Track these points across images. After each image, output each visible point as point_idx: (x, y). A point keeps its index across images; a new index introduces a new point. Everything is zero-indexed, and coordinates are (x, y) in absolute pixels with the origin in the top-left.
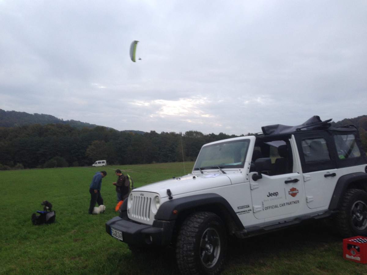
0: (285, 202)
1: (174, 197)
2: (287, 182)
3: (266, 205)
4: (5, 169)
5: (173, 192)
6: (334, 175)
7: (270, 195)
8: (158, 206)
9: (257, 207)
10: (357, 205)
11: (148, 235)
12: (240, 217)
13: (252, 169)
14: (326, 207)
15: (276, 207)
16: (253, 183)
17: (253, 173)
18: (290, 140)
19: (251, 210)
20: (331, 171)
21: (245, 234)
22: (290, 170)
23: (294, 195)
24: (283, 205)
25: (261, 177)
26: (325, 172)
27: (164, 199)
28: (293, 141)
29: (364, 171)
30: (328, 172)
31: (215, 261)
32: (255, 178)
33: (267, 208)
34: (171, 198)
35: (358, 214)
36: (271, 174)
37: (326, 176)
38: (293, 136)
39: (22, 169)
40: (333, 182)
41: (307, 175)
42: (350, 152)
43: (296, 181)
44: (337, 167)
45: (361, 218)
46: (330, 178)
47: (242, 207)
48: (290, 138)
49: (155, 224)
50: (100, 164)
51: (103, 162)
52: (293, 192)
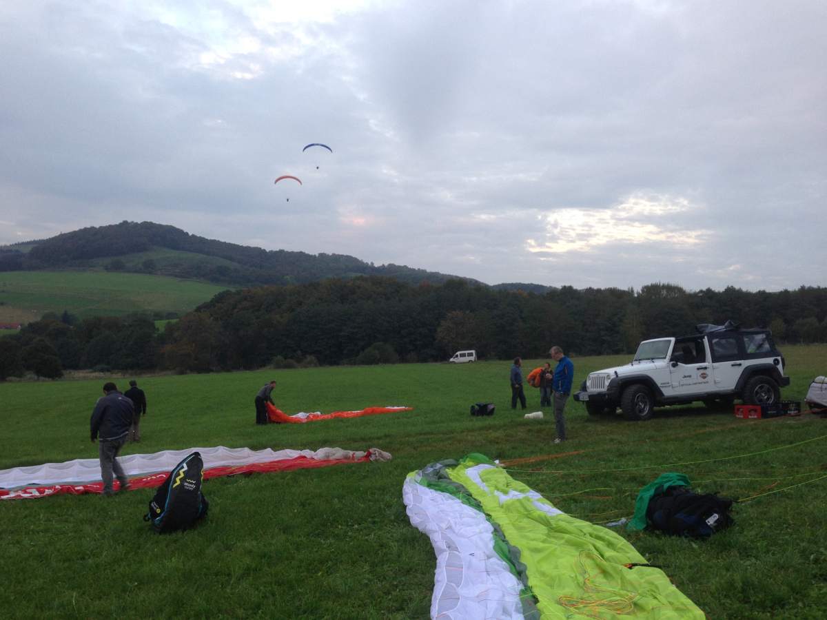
0: (697, 381)
1: (619, 376)
2: (698, 369)
3: (681, 383)
5: (618, 371)
6: (740, 365)
7: (685, 377)
8: (609, 381)
9: (675, 384)
10: (761, 388)
11: (604, 395)
12: (662, 389)
13: (671, 360)
14: (733, 388)
15: (690, 385)
16: (672, 369)
17: (672, 362)
18: (703, 339)
19: (670, 386)
20: (738, 362)
21: (665, 399)
22: (704, 360)
23: (704, 378)
24: (695, 384)
25: (677, 365)
26: (733, 362)
27: (613, 376)
28: (706, 341)
29: (772, 362)
30: (736, 363)
31: (645, 413)
32: (674, 365)
33: (683, 385)
34: (617, 376)
35: (763, 395)
36: (686, 364)
37: (733, 365)
38: (706, 337)
40: (740, 370)
41: (715, 364)
42: (760, 346)
43: (706, 368)
44: (745, 359)
45: (766, 397)
46: (736, 367)
47: (664, 384)
49: (608, 390)
50: (464, 357)
51: (471, 355)
52: (704, 376)
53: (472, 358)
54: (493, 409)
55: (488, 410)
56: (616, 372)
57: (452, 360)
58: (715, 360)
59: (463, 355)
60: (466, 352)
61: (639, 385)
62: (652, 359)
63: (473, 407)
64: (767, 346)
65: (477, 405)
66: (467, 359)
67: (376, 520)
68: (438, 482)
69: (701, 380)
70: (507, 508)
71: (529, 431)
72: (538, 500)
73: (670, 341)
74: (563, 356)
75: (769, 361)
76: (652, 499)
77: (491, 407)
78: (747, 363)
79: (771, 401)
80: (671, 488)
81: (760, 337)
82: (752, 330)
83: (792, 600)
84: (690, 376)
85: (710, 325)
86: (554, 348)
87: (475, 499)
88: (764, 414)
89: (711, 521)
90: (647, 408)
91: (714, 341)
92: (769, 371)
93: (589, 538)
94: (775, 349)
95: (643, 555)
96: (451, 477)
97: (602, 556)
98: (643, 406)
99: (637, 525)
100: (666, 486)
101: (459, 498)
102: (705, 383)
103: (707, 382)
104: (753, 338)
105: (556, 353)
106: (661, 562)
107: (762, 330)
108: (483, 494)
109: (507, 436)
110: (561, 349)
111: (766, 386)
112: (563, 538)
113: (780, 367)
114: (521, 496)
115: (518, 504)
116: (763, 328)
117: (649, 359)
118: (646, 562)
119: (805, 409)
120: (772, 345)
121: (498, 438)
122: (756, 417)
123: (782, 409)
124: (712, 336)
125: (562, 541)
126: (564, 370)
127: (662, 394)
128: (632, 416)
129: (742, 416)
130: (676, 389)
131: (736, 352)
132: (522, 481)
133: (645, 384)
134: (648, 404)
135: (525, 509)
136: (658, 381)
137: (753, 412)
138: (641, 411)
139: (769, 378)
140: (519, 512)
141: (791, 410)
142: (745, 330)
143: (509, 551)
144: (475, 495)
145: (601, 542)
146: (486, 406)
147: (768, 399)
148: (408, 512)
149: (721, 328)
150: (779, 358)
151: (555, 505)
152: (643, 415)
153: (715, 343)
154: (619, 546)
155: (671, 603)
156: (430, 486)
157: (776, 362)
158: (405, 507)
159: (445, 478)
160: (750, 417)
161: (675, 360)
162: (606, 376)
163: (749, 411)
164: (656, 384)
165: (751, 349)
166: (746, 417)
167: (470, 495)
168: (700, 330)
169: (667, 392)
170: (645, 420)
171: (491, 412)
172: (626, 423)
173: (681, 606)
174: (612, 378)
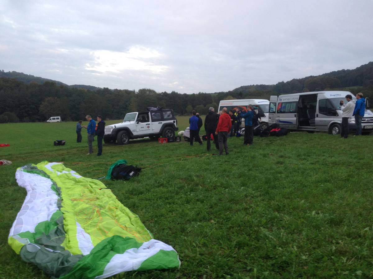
0: (145, 129)
1: (116, 127)
2: (146, 124)
5: (116, 126)
6: (161, 123)
7: (141, 128)
9: (138, 130)
10: (168, 131)
11: (110, 135)
12: (133, 132)
14: (159, 131)
15: (143, 131)
16: (137, 124)
18: (149, 113)
19: (136, 131)
20: (161, 122)
21: (134, 136)
22: (148, 121)
23: (148, 128)
24: (145, 130)
27: (114, 127)
29: (173, 122)
31: (126, 142)
32: (138, 123)
33: (140, 131)
34: (115, 127)
35: (169, 134)
36: (142, 122)
37: (159, 123)
40: (161, 125)
41: (153, 123)
42: (169, 116)
43: (149, 124)
44: (163, 121)
46: (160, 124)
47: (134, 130)
49: (112, 133)
50: (55, 120)
52: (148, 127)
53: (59, 120)
54: (64, 143)
55: (62, 143)
56: (115, 126)
57: (48, 121)
58: (153, 121)
59: (54, 119)
60: (56, 117)
61: (124, 131)
62: (130, 121)
63: (55, 142)
64: (171, 116)
65: (57, 141)
66: (56, 121)
67: (3, 185)
68: (32, 170)
69: (147, 129)
70: (60, 177)
71: (78, 150)
72: (74, 174)
73: (136, 113)
74: (91, 119)
75: (172, 121)
76: (114, 169)
77: (63, 142)
78: (164, 122)
79: (172, 136)
80: (120, 165)
81: (169, 113)
82: (166, 110)
83: (145, 192)
84: (143, 127)
85: (152, 108)
86: (88, 115)
87: (48, 175)
88: (168, 141)
89: (131, 174)
90: (127, 140)
91: (153, 114)
92: (171, 125)
93: (89, 183)
94: (174, 117)
95: (106, 186)
96: (38, 168)
97: (92, 188)
98: (125, 139)
99: (108, 178)
100: (119, 164)
101: (40, 175)
102: (149, 130)
103: (150, 130)
104: (167, 113)
105: (88, 118)
106: (111, 187)
107: (170, 110)
108: (51, 173)
109: (68, 152)
110: (90, 116)
111: (170, 131)
112: (80, 184)
113: (175, 124)
114: (67, 172)
115: (65, 175)
116: (170, 109)
117: (128, 121)
118: (106, 187)
119: (182, 139)
120: (173, 116)
121: (63, 154)
122: (165, 142)
123: (175, 139)
124: (152, 112)
125: (80, 185)
126: (91, 125)
127: (132, 134)
128: (121, 143)
129: (161, 142)
130: (138, 132)
131: (160, 118)
132: (69, 168)
133: (126, 130)
134: (127, 138)
135: (68, 176)
136: (131, 129)
137: (164, 141)
138: (125, 141)
139: (171, 128)
140: (64, 177)
141: (178, 140)
142: (164, 110)
143: (57, 188)
144: (48, 173)
145: (93, 184)
146: (61, 141)
147: (171, 136)
148: (17, 181)
149: (156, 109)
150: (175, 120)
151: (80, 174)
152: (125, 143)
153: (153, 115)
154: (98, 184)
155: (108, 196)
156: (28, 172)
157: (174, 122)
158: (16, 180)
159: (36, 169)
160: (163, 142)
161: (138, 121)
162: (111, 127)
163: (163, 140)
164: (130, 130)
165: (165, 117)
166: (162, 142)
167: (46, 174)
168: (149, 109)
169: (135, 134)
170: (125, 145)
171: (64, 144)
172: (118, 146)
173: (110, 196)
174: (113, 128)
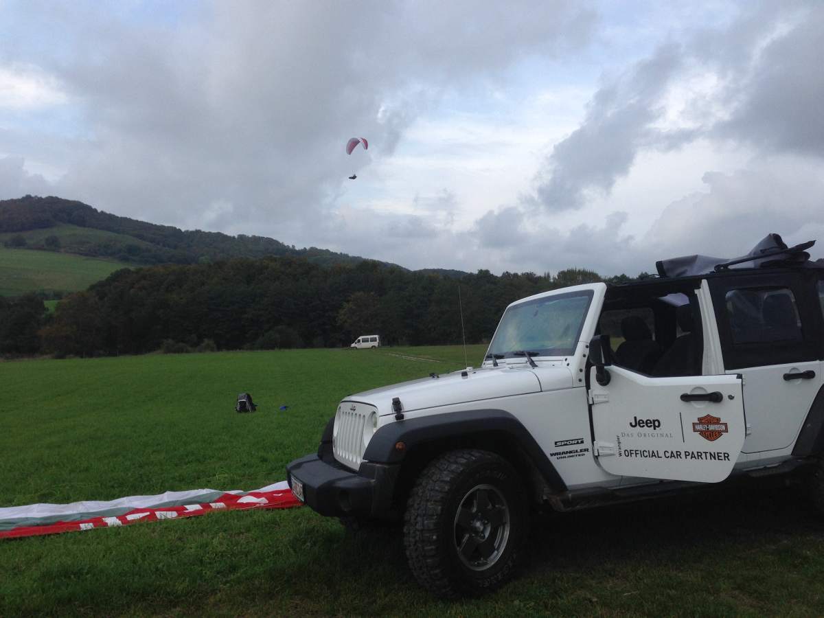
1: (406, 416)
3: (626, 446)
4: (180, 351)
5: (405, 406)
6: (809, 375)
9: (603, 445)
13: (592, 359)
14: (788, 452)
16: (598, 390)
17: (594, 367)
18: (696, 291)
19: (587, 450)
20: (803, 366)
26: (787, 368)
28: (704, 294)
30: (794, 369)
34: (400, 417)
37: (788, 377)
38: (704, 283)
39: (212, 350)
46: (799, 383)
47: (566, 443)
48: (699, 287)
50: (367, 342)
51: (374, 340)
53: (376, 344)
56: (397, 404)
57: (353, 345)
60: (369, 337)
61: (476, 455)
62: (532, 355)
66: (369, 344)
90: (503, 539)
98: (487, 535)
117: (523, 355)
127: (556, 481)
134: (506, 520)
136: (546, 437)
138: (482, 552)
169: (576, 475)
174: (382, 422)
